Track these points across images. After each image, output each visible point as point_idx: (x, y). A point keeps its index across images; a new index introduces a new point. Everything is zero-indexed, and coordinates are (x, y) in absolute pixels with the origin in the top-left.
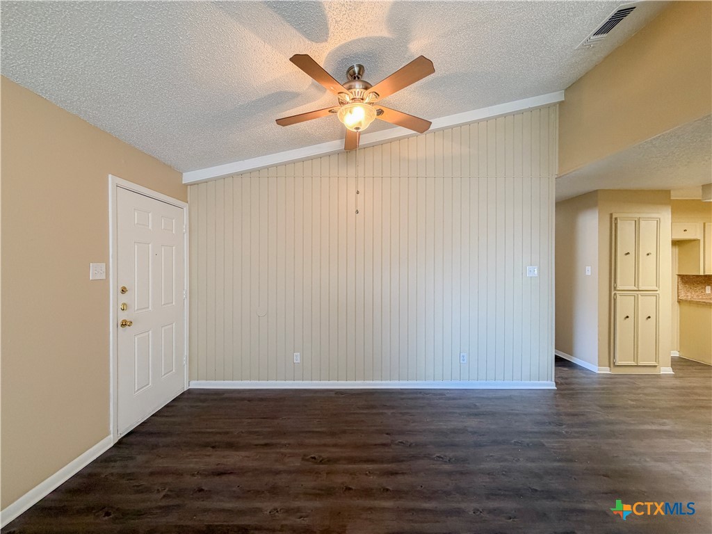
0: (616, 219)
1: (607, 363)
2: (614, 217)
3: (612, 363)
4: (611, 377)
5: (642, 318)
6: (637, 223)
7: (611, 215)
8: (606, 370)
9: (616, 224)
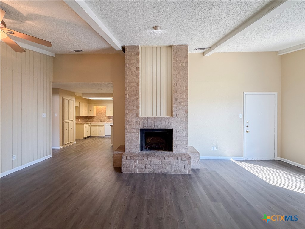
0: (64, 99)
1: (62, 145)
2: (63, 98)
3: (63, 144)
4: (63, 149)
5: (70, 128)
6: (69, 100)
7: (63, 97)
8: (62, 147)
9: (64, 100)
